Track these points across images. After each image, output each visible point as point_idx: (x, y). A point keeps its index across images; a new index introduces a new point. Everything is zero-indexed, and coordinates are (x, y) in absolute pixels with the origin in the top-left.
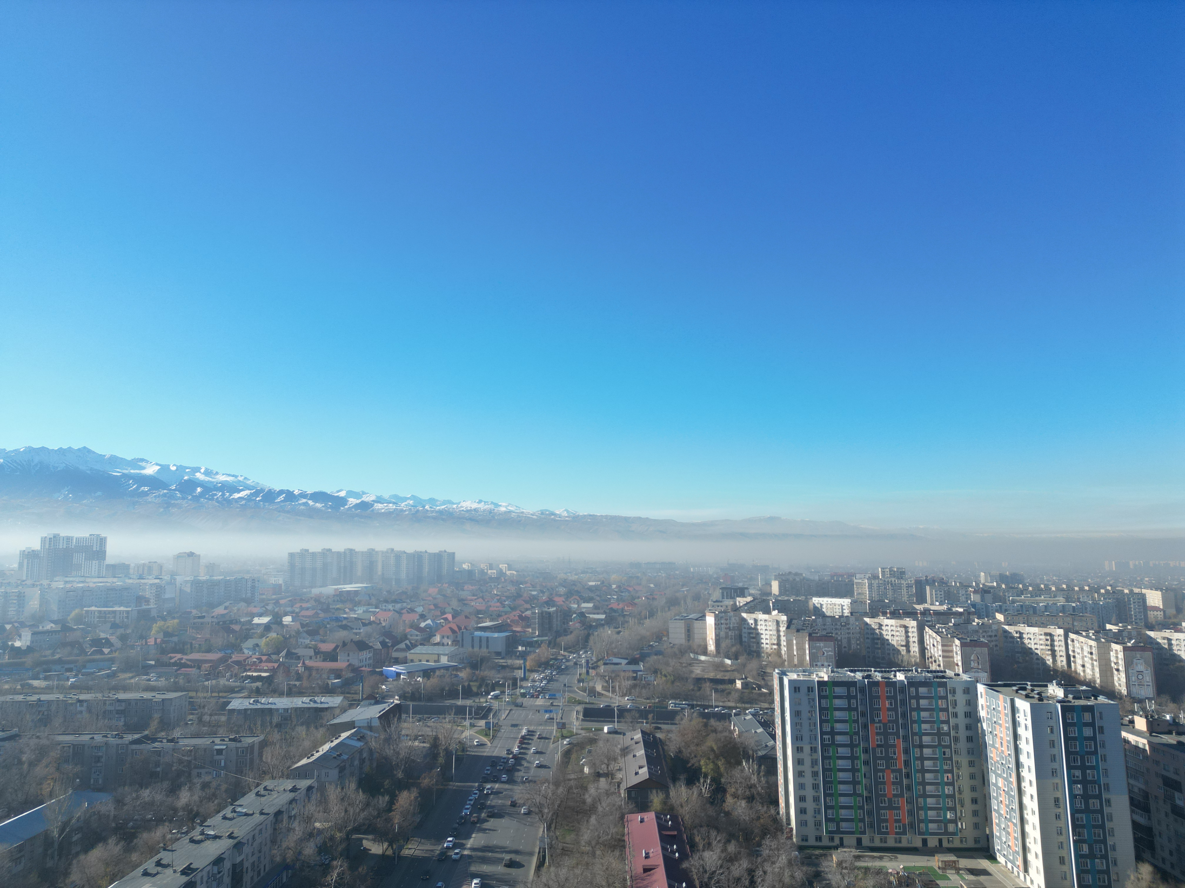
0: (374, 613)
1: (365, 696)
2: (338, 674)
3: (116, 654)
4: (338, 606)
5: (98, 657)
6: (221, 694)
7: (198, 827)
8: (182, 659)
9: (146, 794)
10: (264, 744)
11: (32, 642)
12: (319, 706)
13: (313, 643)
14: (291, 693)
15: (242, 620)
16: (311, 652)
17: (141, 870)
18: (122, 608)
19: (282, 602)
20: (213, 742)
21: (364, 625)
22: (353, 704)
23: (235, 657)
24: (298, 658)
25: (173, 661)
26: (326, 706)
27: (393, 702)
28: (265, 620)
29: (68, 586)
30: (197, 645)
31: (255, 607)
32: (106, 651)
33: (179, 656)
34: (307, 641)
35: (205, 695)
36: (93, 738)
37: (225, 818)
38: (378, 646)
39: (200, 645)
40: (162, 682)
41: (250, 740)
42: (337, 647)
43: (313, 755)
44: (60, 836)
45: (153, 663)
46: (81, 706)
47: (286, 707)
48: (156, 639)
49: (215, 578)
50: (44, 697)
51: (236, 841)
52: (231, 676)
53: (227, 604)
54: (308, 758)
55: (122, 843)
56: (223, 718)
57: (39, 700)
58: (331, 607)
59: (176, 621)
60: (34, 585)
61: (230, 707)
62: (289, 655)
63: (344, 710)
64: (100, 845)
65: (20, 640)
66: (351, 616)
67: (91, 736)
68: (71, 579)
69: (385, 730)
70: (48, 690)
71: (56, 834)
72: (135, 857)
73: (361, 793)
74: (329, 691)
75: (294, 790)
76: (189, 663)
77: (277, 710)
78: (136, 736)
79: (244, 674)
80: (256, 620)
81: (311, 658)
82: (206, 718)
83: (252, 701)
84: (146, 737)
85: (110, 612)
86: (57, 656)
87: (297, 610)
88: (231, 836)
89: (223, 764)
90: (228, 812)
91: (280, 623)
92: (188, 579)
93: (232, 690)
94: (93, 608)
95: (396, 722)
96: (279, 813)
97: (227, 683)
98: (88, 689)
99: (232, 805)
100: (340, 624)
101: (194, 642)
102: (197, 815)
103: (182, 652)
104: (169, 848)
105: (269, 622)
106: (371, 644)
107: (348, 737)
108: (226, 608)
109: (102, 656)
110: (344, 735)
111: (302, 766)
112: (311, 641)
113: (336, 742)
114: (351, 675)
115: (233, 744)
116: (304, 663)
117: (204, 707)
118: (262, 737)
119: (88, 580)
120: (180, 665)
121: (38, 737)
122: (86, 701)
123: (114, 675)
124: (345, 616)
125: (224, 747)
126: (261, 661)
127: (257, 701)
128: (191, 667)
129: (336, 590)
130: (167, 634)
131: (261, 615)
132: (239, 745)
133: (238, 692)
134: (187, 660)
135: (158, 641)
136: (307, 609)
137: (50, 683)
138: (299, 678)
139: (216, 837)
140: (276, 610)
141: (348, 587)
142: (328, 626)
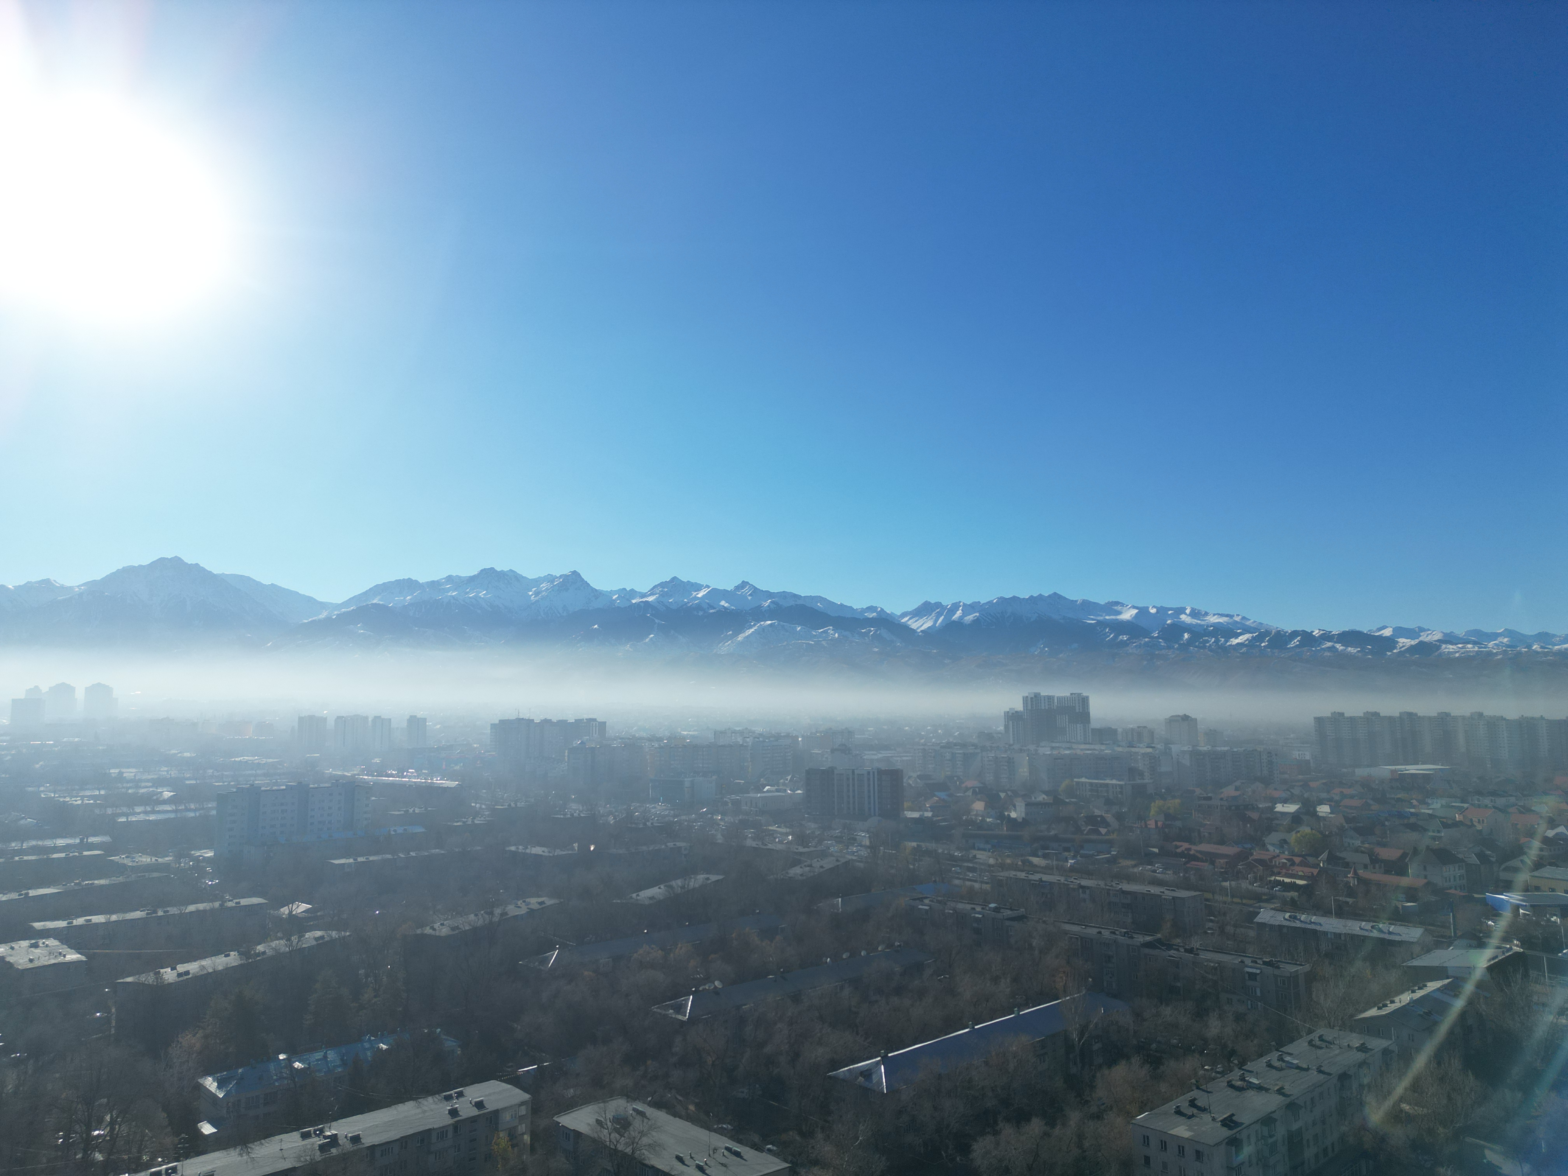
0: (1461, 810)
1: (1459, 933)
2: (1411, 894)
3: (1114, 836)
4: (1399, 796)
5: (1094, 837)
6: (1244, 901)
7: (1237, 1070)
8: (1189, 849)
9: (1167, 1011)
10: (1311, 977)
11: (1027, 814)
12: (1387, 937)
13: (1367, 845)
14: (1341, 912)
15: (1261, 806)
16: (1366, 859)
17: (1172, 1106)
18: (1114, 782)
19: (1313, 784)
20: (1242, 962)
21: (1446, 826)
22: (1442, 942)
23: (1257, 854)
24: (1347, 865)
25: (1179, 850)
26: (1397, 938)
27: (1511, 949)
28: (1292, 808)
29: (1055, 752)
30: (1206, 834)
31: (1275, 789)
32: (1103, 831)
33: (1186, 845)
34: (1358, 843)
35: (1225, 899)
36: (1100, 933)
37: (1270, 1065)
38: (1474, 860)
39: (1210, 833)
40: (1169, 876)
41: (1293, 969)
42: (1404, 856)
43: (1385, 1006)
44: (1080, 1040)
45: (1156, 850)
46: (1084, 892)
47: (1337, 931)
48: (1156, 822)
49: (1219, 749)
50: (1045, 878)
51: (1288, 1100)
52: (1255, 878)
53: (1238, 783)
54: (1379, 1008)
55: (1147, 1066)
56: (1252, 933)
57: (1041, 880)
58: (1388, 796)
59: (1177, 801)
60: (1021, 750)
61: (1258, 919)
62: (1332, 859)
63: (1427, 950)
64: (1124, 1062)
65: (1015, 810)
66: (1423, 811)
67: (1098, 930)
68: (1057, 745)
69: (1502, 990)
70: (1047, 870)
71: (1075, 1036)
72: (1163, 1087)
73: (1471, 1077)
74: (1399, 917)
75: (1363, 1048)
76: (1200, 856)
77: (1325, 933)
78: (1148, 939)
79: (1273, 878)
80: (1279, 808)
81: (1366, 867)
82: (1230, 929)
83: (1287, 915)
84: (1159, 941)
85: (1102, 785)
86: (1052, 833)
87: (1337, 798)
88: (1280, 1092)
89: (1259, 994)
90: (1273, 1057)
91: (1314, 814)
92: (1186, 748)
93: (1258, 898)
94: (1083, 780)
95: (1520, 981)
96: (1344, 1077)
97: (1250, 887)
98: (1089, 874)
99: (1277, 1050)
100: (1406, 821)
101: (1202, 829)
102: (1233, 1053)
103: (1188, 840)
104: (1204, 1087)
105: (1297, 811)
106: (1460, 856)
107: (1438, 989)
108: (1237, 789)
109: (1100, 837)
110: (1433, 986)
111: (1372, 1018)
112: (1363, 842)
113: (1420, 994)
114: (1433, 899)
115: (1269, 970)
116: (1355, 873)
117: (1225, 914)
118: (1307, 967)
119: (1075, 746)
120: (1191, 858)
121: (1044, 922)
122: (1088, 888)
123: (1113, 861)
124: (1412, 810)
125: (1258, 971)
126: (1293, 864)
127: (1295, 918)
128: (1202, 861)
129: (1392, 771)
130: (1168, 816)
131: (1285, 801)
132: (1277, 972)
133: (1267, 901)
134: (1197, 851)
135: (1160, 824)
136: (1352, 797)
137: (1049, 862)
138: (1351, 892)
139: (1260, 1088)
140: (1306, 795)
141: (1412, 769)
142: (1387, 823)
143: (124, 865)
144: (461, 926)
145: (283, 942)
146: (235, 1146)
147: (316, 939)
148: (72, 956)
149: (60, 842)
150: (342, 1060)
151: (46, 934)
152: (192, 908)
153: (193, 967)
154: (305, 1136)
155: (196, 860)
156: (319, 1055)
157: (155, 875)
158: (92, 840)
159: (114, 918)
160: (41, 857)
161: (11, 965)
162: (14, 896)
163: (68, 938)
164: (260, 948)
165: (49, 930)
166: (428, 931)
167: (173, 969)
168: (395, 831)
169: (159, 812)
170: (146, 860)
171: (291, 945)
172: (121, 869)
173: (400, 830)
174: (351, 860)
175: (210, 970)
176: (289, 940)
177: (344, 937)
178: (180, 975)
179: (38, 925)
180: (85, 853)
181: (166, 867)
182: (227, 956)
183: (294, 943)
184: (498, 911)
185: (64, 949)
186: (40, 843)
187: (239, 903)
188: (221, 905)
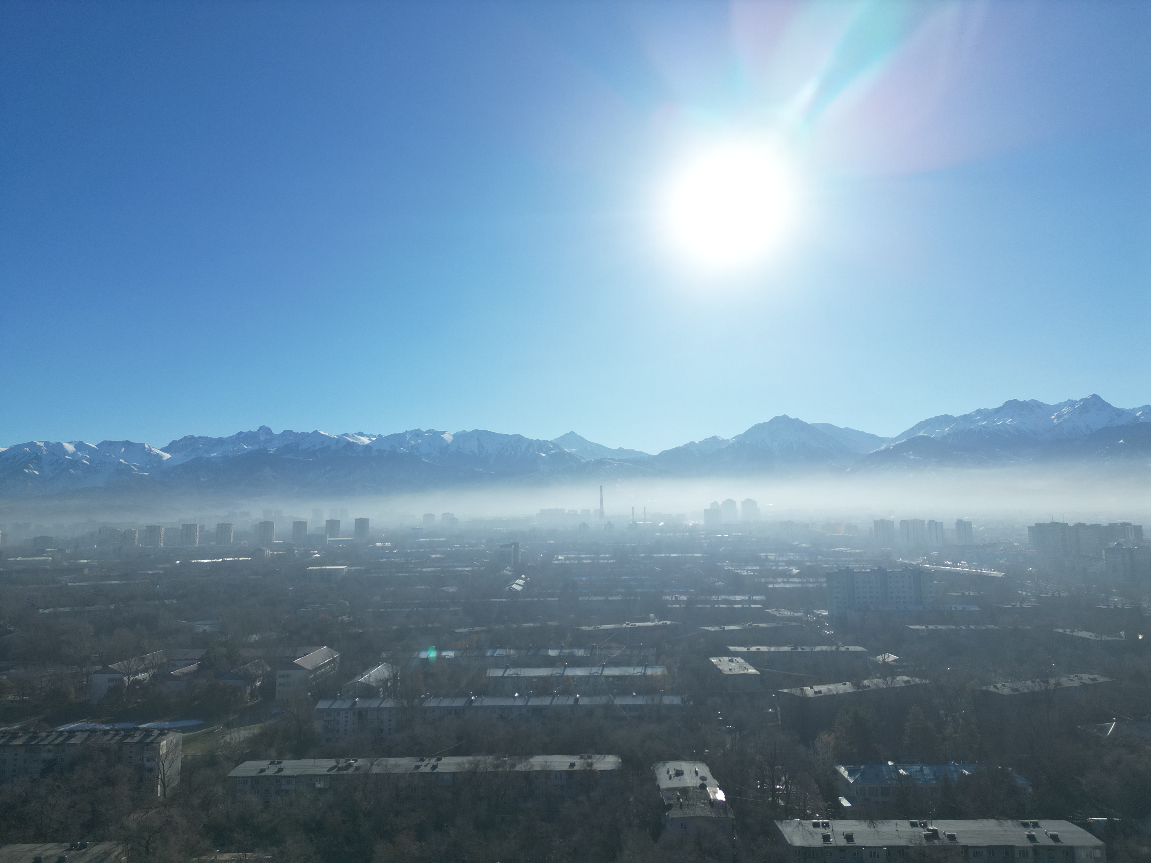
143: (775, 616)
144: (1021, 689)
145: (881, 681)
146: (865, 819)
147: (905, 682)
148: (752, 671)
149: (738, 598)
150: (935, 775)
151: (736, 654)
152: (818, 648)
153: (823, 688)
154: (913, 825)
155: (817, 616)
156: (917, 768)
157: (794, 624)
158: (755, 598)
159: (773, 649)
160: (729, 606)
161: (720, 671)
162: (717, 628)
163: (750, 658)
164: (866, 682)
165: (737, 652)
166: (992, 688)
167: (811, 688)
168: (955, 608)
169: (792, 583)
170: (787, 613)
171: (887, 684)
172: (774, 618)
173: (960, 608)
174: (924, 627)
175: (835, 693)
176: (885, 679)
177: (925, 684)
178: (816, 693)
179: (732, 648)
180: (753, 606)
181: (799, 619)
182: (845, 684)
183: (890, 682)
184: (1052, 681)
185: (747, 665)
186: (727, 597)
187: (848, 649)
188: (837, 649)
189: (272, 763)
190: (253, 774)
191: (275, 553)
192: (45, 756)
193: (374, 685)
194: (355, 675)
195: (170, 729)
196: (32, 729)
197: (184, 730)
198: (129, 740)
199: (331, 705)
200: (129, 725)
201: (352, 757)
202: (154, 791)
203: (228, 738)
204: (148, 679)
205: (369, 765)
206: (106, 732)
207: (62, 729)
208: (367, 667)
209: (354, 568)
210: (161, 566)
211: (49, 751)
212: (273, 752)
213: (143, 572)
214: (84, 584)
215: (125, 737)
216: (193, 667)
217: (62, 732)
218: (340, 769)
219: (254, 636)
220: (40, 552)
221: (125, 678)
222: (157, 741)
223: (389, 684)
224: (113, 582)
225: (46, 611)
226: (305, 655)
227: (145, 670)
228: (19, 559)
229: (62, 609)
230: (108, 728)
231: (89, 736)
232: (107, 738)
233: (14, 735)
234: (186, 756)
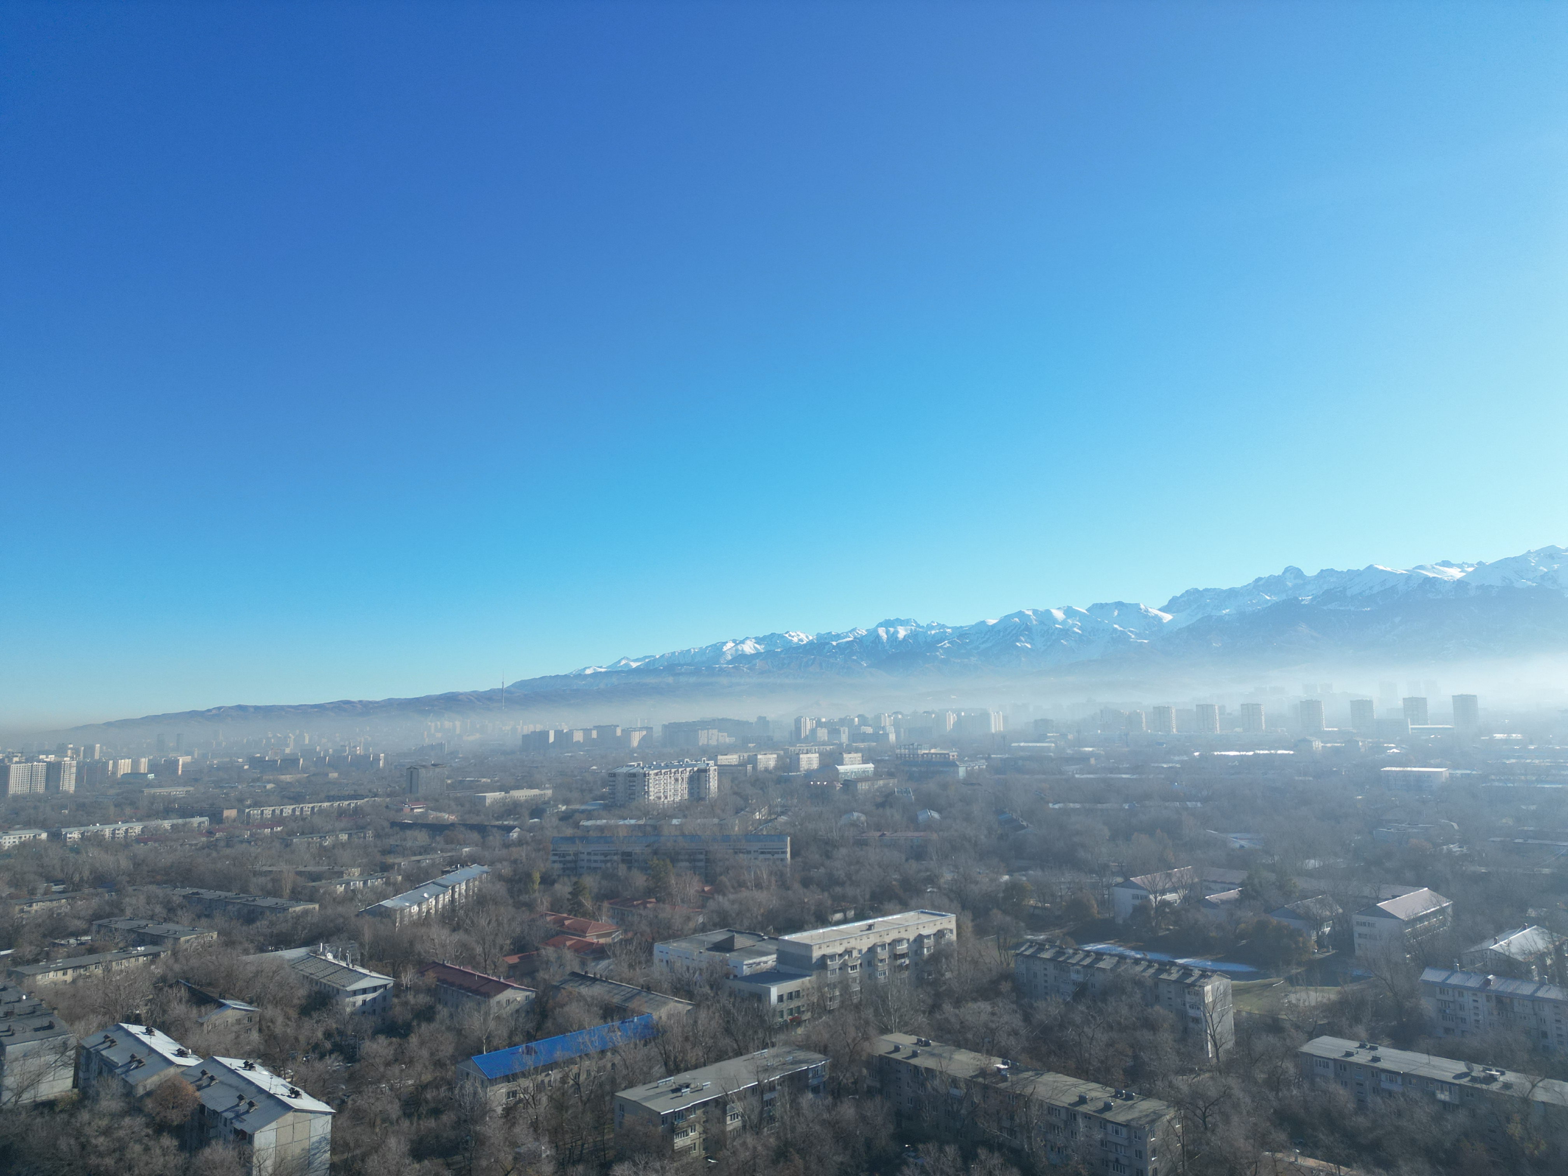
189: (1362, 1046)
190: (1337, 1056)
191: (1329, 745)
192: (1074, 976)
193: (1520, 958)
194: (1483, 938)
195: (1214, 972)
196: (1058, 943)
197: (1233, 976)
198: (1164, 976)
199: (1446, 979)
200: (1164, 958)
201: (1494, 1065)
202: (1203, 1049)
203: (1293, 998)
204: (1178, 901)
205: (1528, 1085)
206: (1137, 962)
207: (1088, 948)
208: (1502, 928)
209: (1459, 772)
210: (1177, 758)
211: (1078, 972)
212: (1361, 1031)
213: (1156, 765)
214: (1092, 776)
215: (1160, 971)
216: (1233, 894)
217: (1089, 952)
218: (1474, 1079)
219: (1312, 861)
220: (1042, 738)
221: (1152, 897)
222: (1198, 983)
223: (1549, 962)
224: (1124, 776)
225: (1057, 806)
226: (1394, 897)
227: (1174, 890)
228: (1022, 744)
229: (1072, 805)
230: (1138, 956)
231: (1118, 962)
232: (1138, 969)
233: (1041, 947)
234: (1238, 1013)
